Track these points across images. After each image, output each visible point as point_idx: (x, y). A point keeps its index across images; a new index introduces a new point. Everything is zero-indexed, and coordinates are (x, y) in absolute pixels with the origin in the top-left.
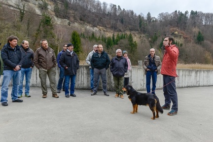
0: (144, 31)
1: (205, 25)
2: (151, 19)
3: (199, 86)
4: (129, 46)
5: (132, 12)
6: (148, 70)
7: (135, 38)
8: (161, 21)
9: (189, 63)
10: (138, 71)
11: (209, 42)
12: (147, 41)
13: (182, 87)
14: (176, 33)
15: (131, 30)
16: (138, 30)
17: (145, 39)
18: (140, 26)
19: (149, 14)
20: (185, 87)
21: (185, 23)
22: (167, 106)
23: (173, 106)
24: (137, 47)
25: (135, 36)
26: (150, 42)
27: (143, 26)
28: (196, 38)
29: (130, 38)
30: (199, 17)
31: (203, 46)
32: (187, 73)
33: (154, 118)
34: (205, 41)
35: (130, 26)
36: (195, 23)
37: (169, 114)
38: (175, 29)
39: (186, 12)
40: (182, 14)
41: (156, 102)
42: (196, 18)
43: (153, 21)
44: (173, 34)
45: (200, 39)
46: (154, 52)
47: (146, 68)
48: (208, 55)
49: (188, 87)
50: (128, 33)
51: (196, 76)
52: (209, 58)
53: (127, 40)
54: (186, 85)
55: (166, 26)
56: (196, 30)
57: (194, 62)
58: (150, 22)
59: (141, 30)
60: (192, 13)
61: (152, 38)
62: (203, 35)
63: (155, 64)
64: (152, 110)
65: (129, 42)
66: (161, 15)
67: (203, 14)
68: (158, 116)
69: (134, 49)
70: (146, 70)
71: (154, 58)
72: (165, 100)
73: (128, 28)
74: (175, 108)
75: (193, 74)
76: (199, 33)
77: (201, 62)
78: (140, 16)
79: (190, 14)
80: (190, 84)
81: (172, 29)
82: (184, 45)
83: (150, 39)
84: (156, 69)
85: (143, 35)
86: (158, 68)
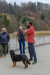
0: (13, 13)
1: (45, 10)
2: (16, 6)
3: (45, 44)
4: (5, 22)
5: (5, 2)
6: (20, 39)
7: (8, 17)
8: (22, 7)
9: (38, 31)
10: (13, 40)
11: (47, 19)
12: (15, 19)
13: (37, 46)
14: (31, 14)
15: (5, 12)
16: (9, 12)
17: (14, 17)
18: (11, 10)
19: (15, 3)
20: (38, 46)
21: (35, 9)
22: (31, 59)
23: (34, 59)
24: (10, 23)
25: (8, 16)
26: (17, 19)
27: (12, 10)
28: (41, 17)
29: (5, 17)
30: (41, 5)
31: (45, 21)
32: (39, 38)
33: (26, 68)
34: (45, 18)
35: (4, 10)
36: (40, 9)
37: (33, 64)
38: (30, 12)
39: (35, 3)
40: (33, 4)
41: (26, 59)
42: (40, 6)
43: (18, 7)
44: (29, 15)
45: (43, 17)
46: (22, 29)
47: (18, 38)
48: (47, 26)
49: (40, 45)
50: (4, 14)
51: (43, 39)
52: (48, 27)
53: (3, 18)
54: (39, 44)
55: (25, 10)
56: (40, 12)
57: (41, 30)
58: (16, 7)
59: (11, 12)
60: (38, 3)
61: (18, 17)
62: (44, 15)
63: (23, 35)
64: (24, 64)
65: (5, 20)
66: (22, 3)
67: (43, 4)
68: (27, 66)
69: (8, 24)
70: (19, 40)
71: (22, 32)
72: (30, 56)
73: (3, 11)
74: (35, 60)
75: (42, 38)
76: (42, 14)
77: (44, 30)
78: (10, 4)
79: (37, 3)
80: (40, 44)
81: (28, 12)
82: (35, 21)
83: (17, 18)
84: (24, 38)
85: (12, 15)
86: (25, 37)
